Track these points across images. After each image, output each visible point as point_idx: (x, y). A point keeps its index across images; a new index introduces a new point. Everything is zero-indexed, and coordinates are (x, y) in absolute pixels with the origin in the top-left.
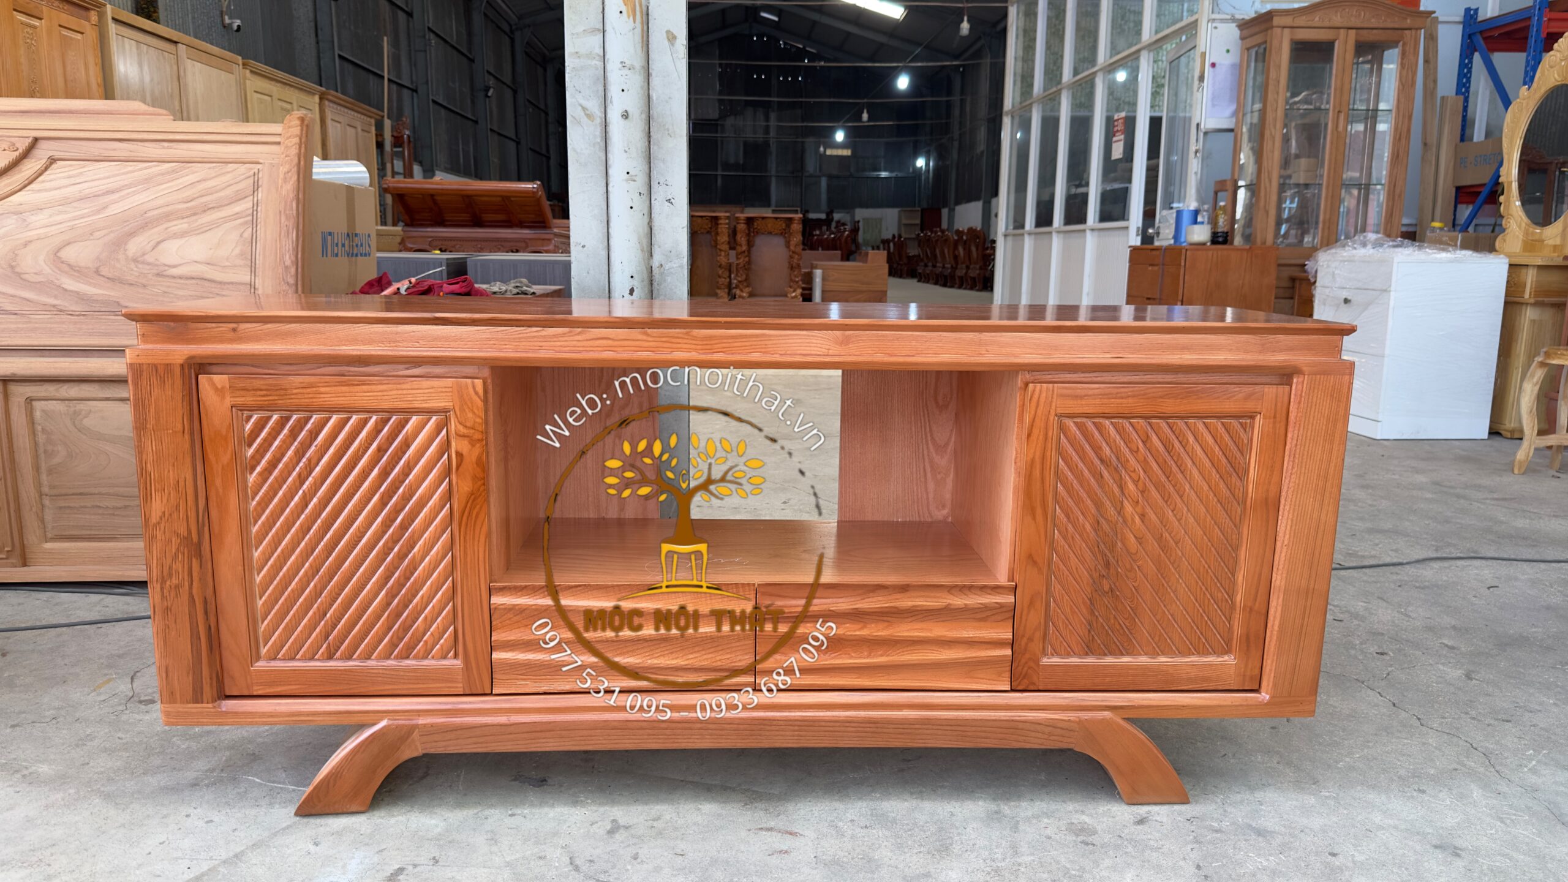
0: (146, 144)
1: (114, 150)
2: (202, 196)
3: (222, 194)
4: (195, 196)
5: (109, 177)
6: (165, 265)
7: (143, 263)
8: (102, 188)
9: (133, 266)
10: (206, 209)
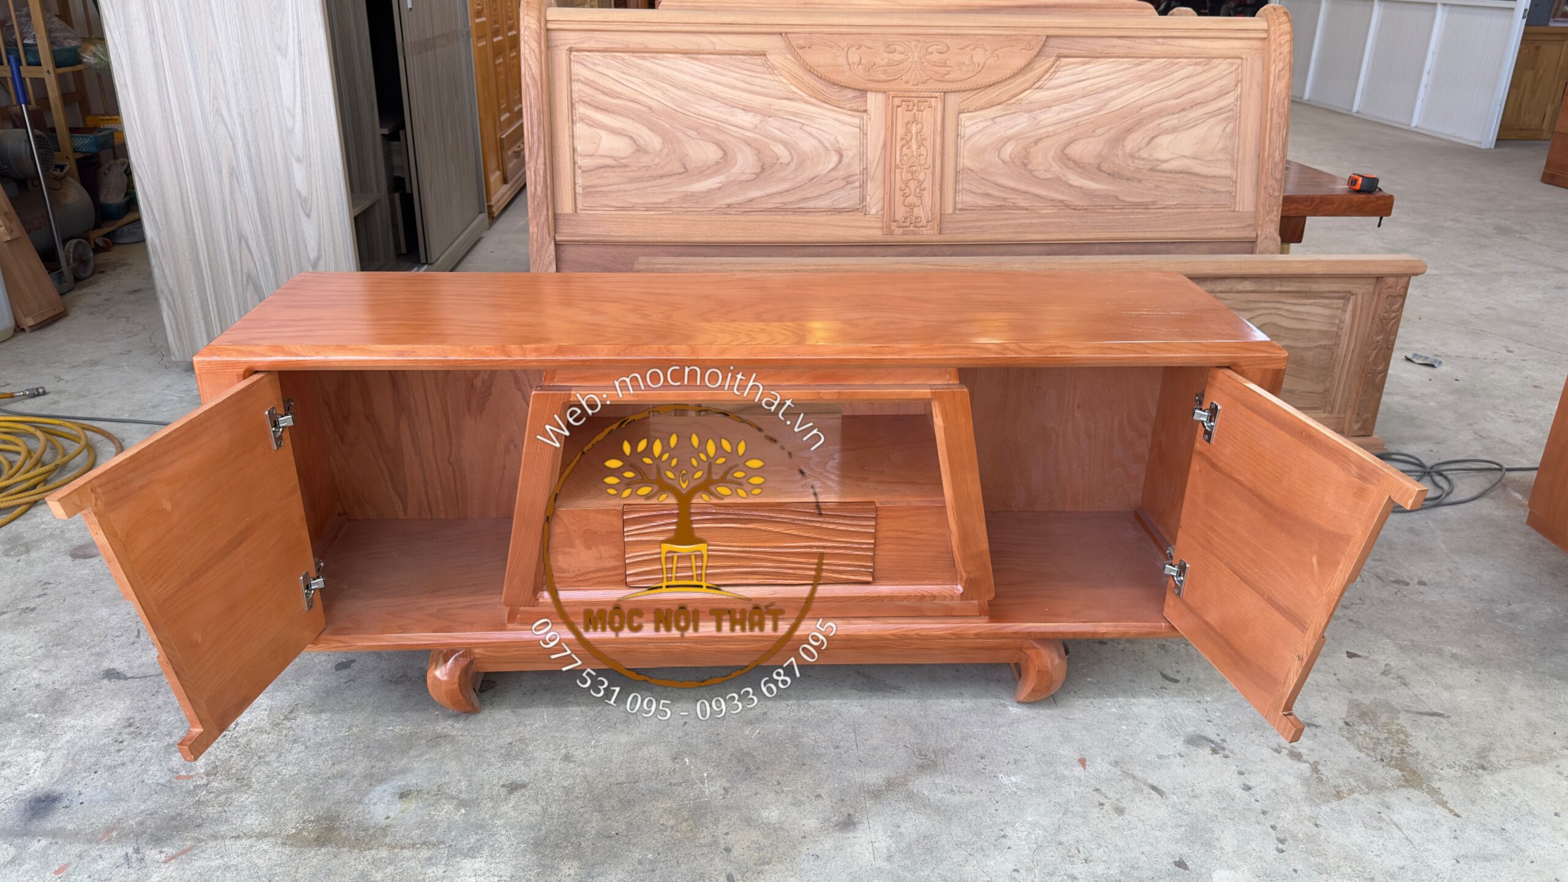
0: (1143, 41)
1: (1115, 46)
2: (1189, 92)
3: (1207, 90)
4: (1184, 92)
5: (1108, 74)
6: (1157, 160)
7: (1138, 158)
8: (1103, 84)
9: (1130, 161)
10: (1195, 104)
